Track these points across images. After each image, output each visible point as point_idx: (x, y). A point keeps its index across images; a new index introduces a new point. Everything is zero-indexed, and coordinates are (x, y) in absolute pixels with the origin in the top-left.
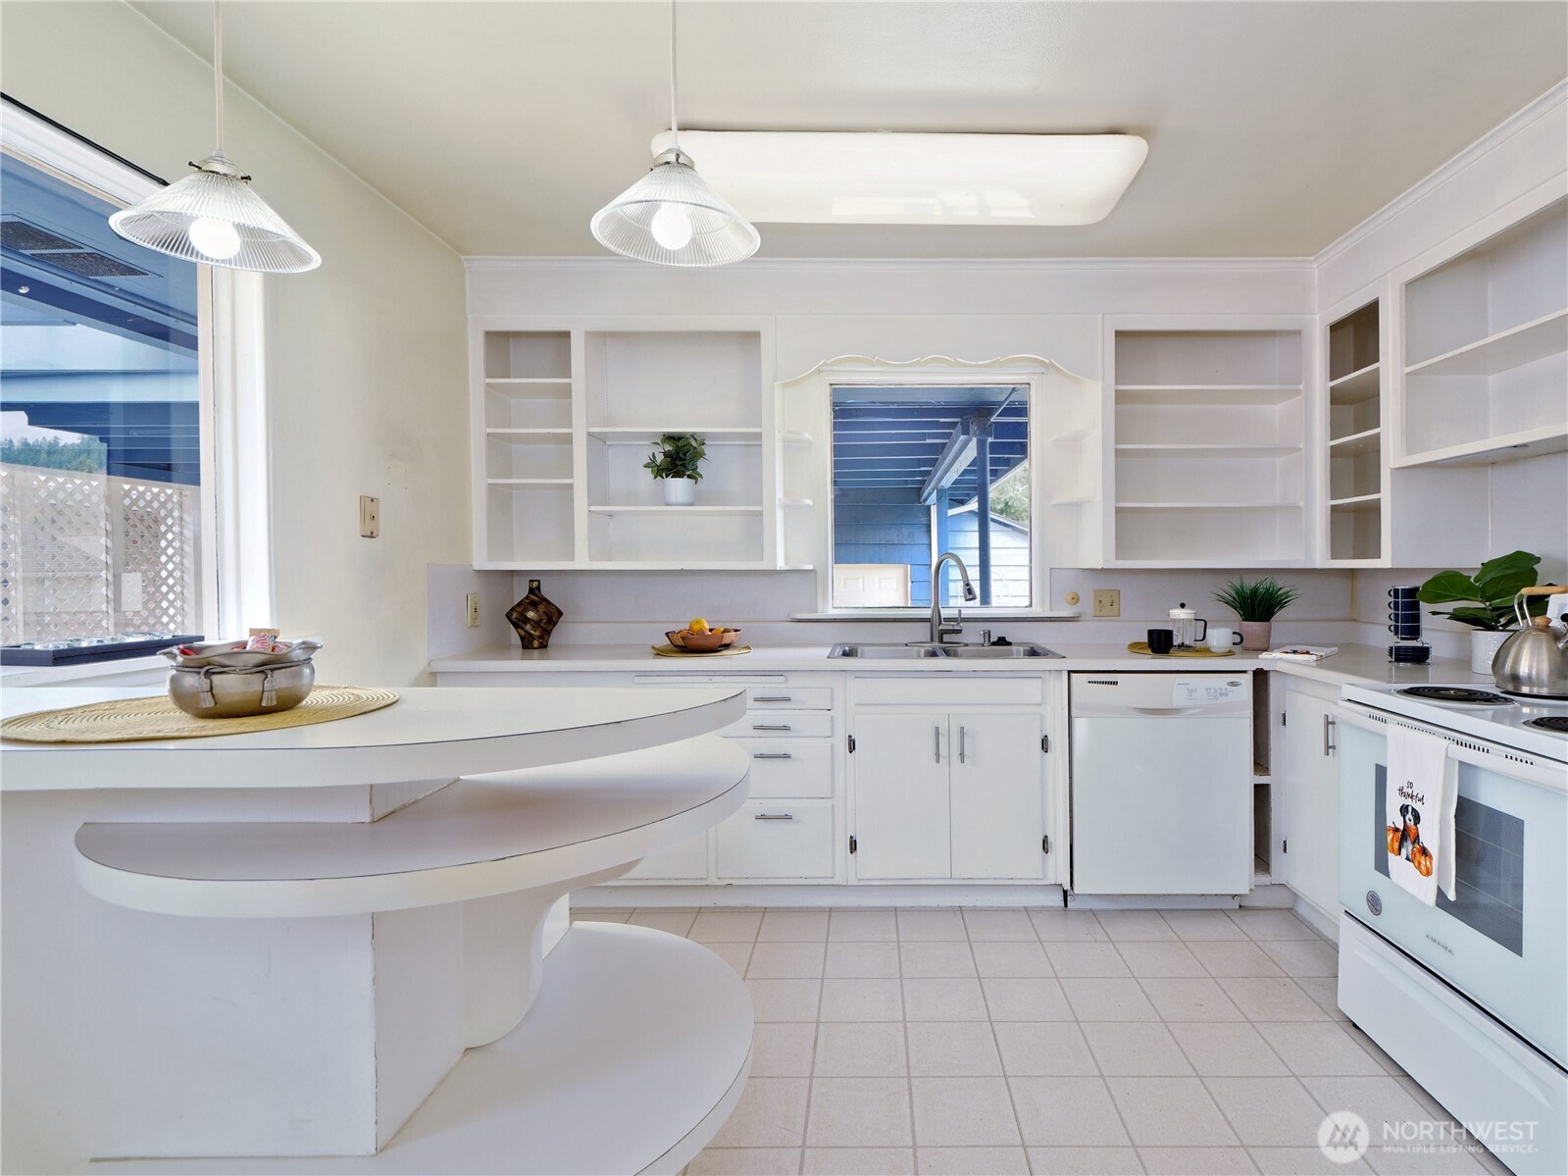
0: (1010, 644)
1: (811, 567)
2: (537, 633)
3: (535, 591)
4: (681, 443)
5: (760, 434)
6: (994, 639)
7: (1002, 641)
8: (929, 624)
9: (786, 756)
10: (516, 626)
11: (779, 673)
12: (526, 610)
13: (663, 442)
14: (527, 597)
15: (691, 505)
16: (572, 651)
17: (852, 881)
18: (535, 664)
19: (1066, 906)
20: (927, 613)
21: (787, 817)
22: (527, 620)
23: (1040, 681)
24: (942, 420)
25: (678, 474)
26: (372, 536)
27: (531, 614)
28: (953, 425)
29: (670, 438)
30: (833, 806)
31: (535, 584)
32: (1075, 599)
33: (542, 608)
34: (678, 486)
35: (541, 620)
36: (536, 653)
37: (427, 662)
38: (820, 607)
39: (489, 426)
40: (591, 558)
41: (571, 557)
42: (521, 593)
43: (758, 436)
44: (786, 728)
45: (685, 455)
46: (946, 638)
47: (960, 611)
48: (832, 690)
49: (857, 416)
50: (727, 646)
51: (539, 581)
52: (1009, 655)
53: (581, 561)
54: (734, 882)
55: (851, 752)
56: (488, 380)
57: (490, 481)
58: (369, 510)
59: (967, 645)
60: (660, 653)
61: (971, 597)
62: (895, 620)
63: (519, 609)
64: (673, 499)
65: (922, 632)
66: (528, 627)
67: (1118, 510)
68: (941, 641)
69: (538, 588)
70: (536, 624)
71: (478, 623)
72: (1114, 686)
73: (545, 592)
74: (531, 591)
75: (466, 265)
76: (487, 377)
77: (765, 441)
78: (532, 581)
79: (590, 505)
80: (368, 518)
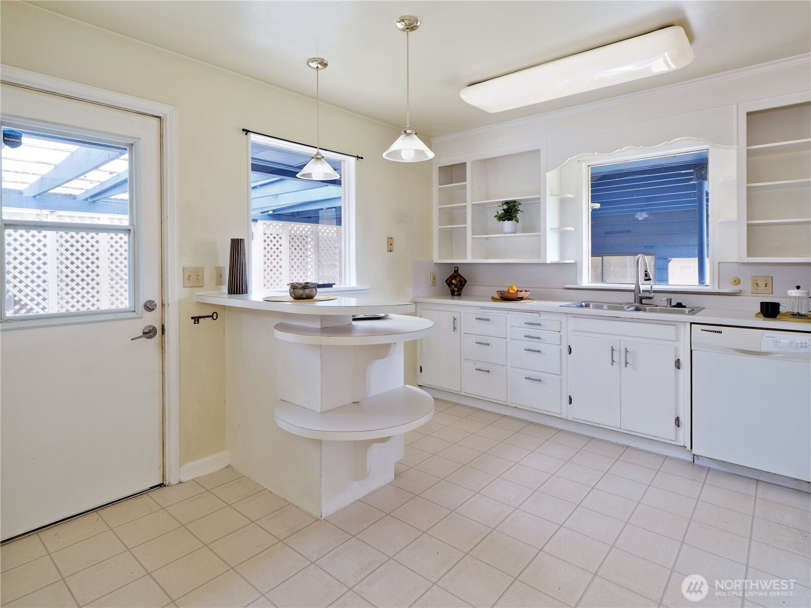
0: (684, 307)
1: (573, 261)
2: (456, 289)
3: (456, 271)
4: (511, 205)
5: (540, 198)
6: (674, 303)
7: (679, 305)
8: (633, 293)
9: (539, 351)
10: (449, 286)
11: (537, 312)
12: (452, 279)
13: (503, 205)
14: (453, 274)
15: (515, 233)
16: (470, 297)
17: (570, 419)
18: (455, 302)
19: (694, 462)
20: (633, 287)
21: (540, 380)
22: (452, 284)
23: (674, 327)
24: (682, 172)
25: (509, 220)
26: (391, 251)
27: (454, 281)
28: (690, 174)
29: (507, 203)
30: (561, 379)
31: (456, 269)
32: (737, 282)
33: (458, 279)
34: (508, 225)
35: (457, 284)
36: (456, 297)
37: (412, 298)
38: (578, 282)
39: (440, 205)
40: (473, 258)
41: (465, 257)
42: (451, 273)
43: (539, 199)
44: (539, 338)
45: (512, 210)
46: (644, 301)
47: (652, 287)
48: (561, 322)
49: (628, 176)
50: (521, 299)
51: (458, 268)
52: (683, 313)
53: (469, 260)
54: (518, 406)
55: (570, 354)
56: (440, 187)
57: (440, 227)
58: (390, 242)
59: (657, 306)
60: (494, 299)
61: (647, 278)
62: (619, 290)
63: (450, 279)
64: (506, 230)
65: (630, 297)
66: (453, 286)
67: (748, 225)
68: (641, 303)
69: (457, 270)
70: (456, 286)
71: (435, 284)
72: (720, 334)
73: (460, 272)
74: (455, 271)
75: (432, 142)
76: (440, 185)
77: (542, 201)
78: (455, 267)
79: (473, 235)
80: (389, 245)
